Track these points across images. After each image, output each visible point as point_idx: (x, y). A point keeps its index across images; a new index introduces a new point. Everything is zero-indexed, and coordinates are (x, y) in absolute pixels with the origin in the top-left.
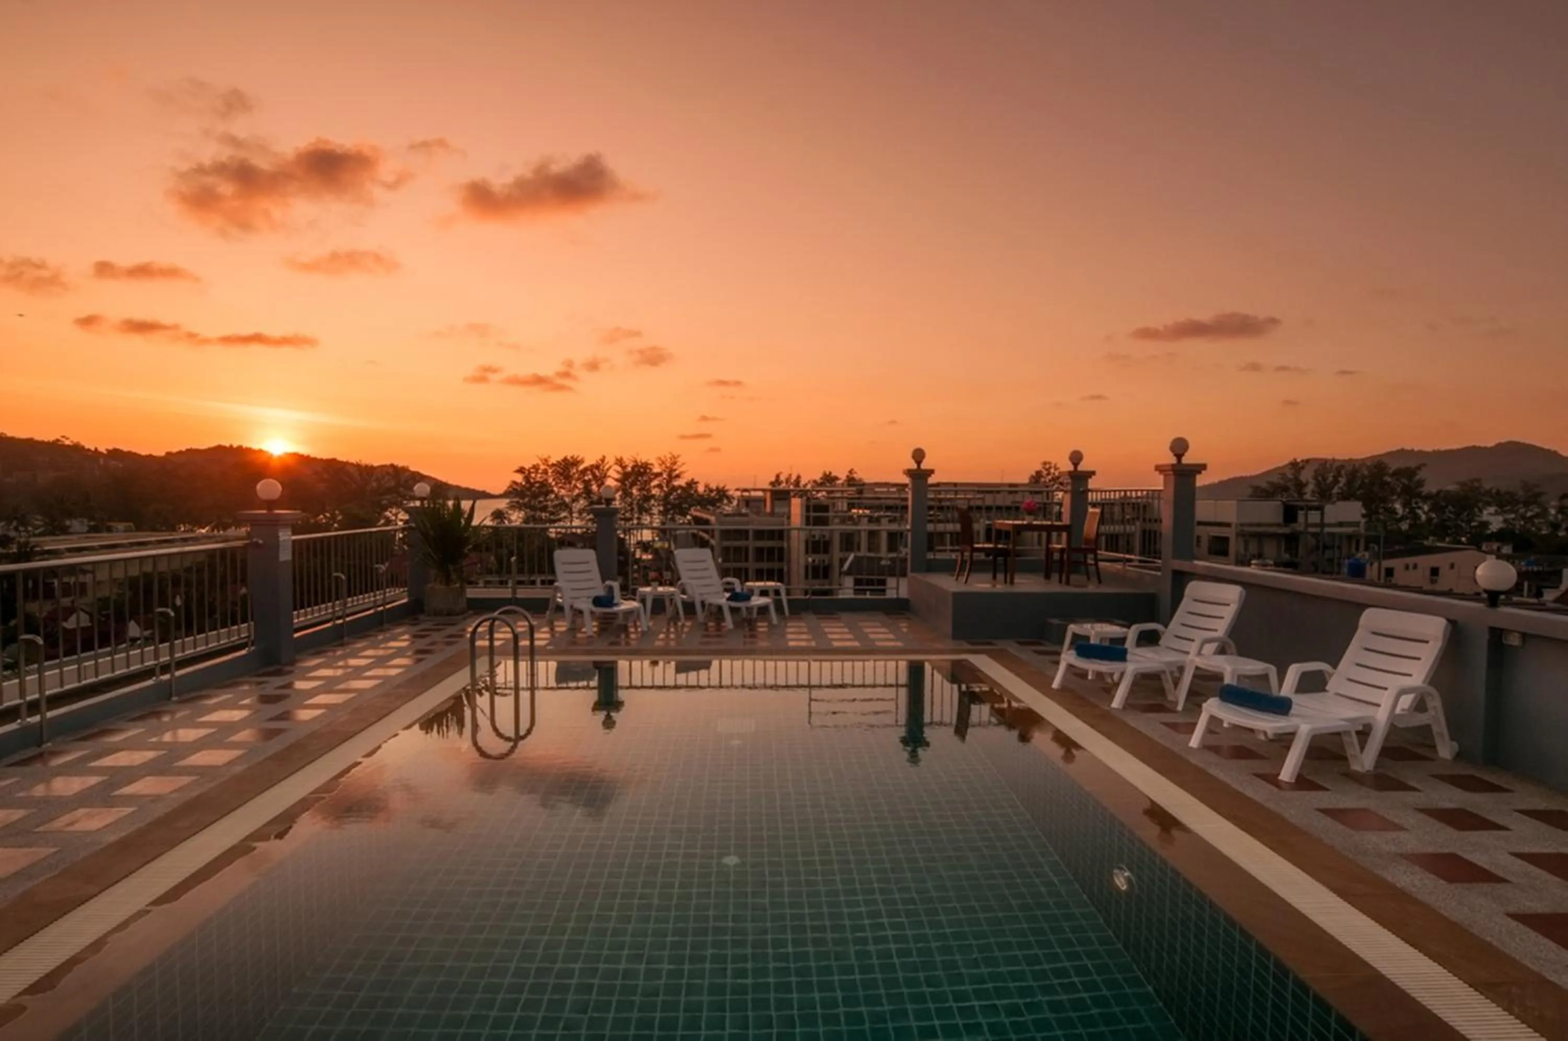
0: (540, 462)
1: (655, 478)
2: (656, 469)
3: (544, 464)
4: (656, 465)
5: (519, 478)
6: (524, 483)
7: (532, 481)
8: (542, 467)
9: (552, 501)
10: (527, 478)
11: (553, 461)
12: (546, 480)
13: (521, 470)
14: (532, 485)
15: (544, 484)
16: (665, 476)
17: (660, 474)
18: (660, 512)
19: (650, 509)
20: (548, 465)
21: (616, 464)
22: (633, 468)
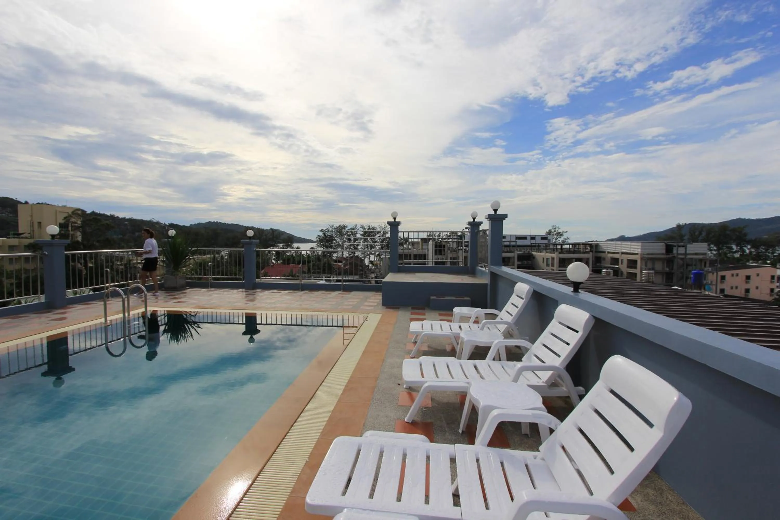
0: (330, 227)
1: (377, 234)
2: (378, 230)
3: (331, 228)
4: (378, 228)
5: (321, 234)
6: (323, 236)
7: (326, 235)
8: (331, 229)
9: (334, 243)
10: (324, 234)
11: (335, 226)
12: (332, 235)
13: (322, 231)
14: (326, 237)
15: (331, 236)
16: (382, 233)
17: (380, 232)
18: (379, 248)
19: (375, 247)
20: (333, 229)
21: (361, 227)
22: (368, 229)
